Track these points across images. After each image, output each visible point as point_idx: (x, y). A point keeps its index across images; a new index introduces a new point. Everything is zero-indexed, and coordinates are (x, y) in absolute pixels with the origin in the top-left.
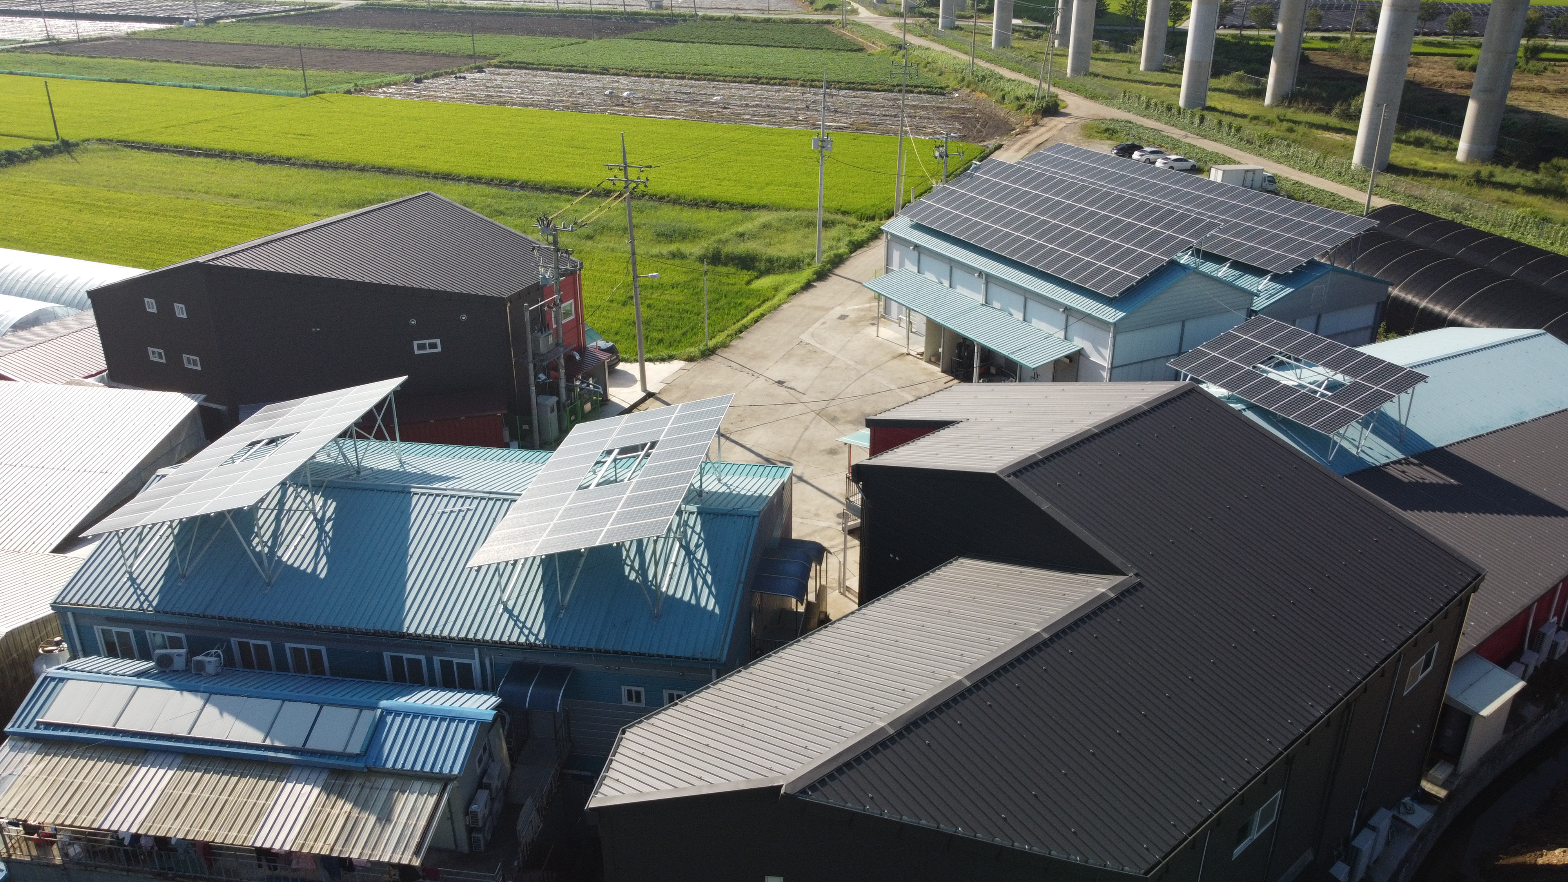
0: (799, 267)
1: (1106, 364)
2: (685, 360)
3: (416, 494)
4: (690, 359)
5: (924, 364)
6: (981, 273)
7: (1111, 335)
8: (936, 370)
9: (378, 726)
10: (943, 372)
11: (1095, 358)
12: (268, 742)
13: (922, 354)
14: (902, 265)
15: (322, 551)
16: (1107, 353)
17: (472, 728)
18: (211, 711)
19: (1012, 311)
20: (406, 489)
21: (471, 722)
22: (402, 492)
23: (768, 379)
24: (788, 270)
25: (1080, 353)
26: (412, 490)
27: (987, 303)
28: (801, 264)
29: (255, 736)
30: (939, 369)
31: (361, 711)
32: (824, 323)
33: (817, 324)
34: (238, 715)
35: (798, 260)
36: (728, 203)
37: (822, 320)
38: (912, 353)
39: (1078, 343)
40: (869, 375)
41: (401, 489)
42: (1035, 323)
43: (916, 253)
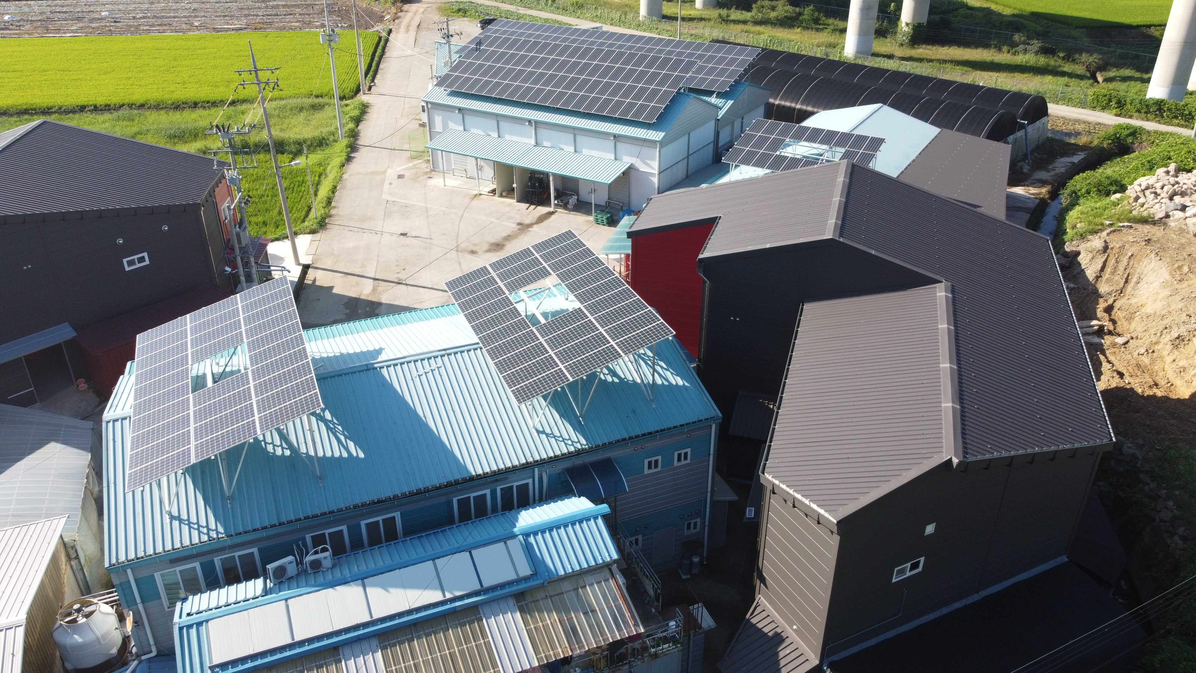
0: (327, 145)
1: (656, 172)
2: (309, 233)
3: (381, 368)
4: (313, 232)
5: (496, 198)
6: (530, 122)
7: (658, 150)
8: (513, 201)
9: (528, 549)
10: (518, 202)
11: (643, 168)
12: (448, 596)
13: (493, 191)
14: (445, 126)
15: (342, 438)
16: (655, 164)
17: (600, 521)
18: (374, 592)
19: (562, 146)
20: (370, 367)
21: (596, 518)
22: (368, 370)
23: (392, 234)
24: (318, 148)
25: (631, 168)
26: (376, 366)
27: (537, 144)
28: (328, 142)
29: (436, 596)
30: (515, 201)
31: (505, 542)
32: (391, 184)
33: (386, 186)
34: (404, 585)
35: (324, 139)
36: (208, 102)
37: (387, 182)
38: (482, 193)
39: (627, 161)
40: (465, 214)
41: (366, 368)
42: (585, 151)
43: (460, 116)
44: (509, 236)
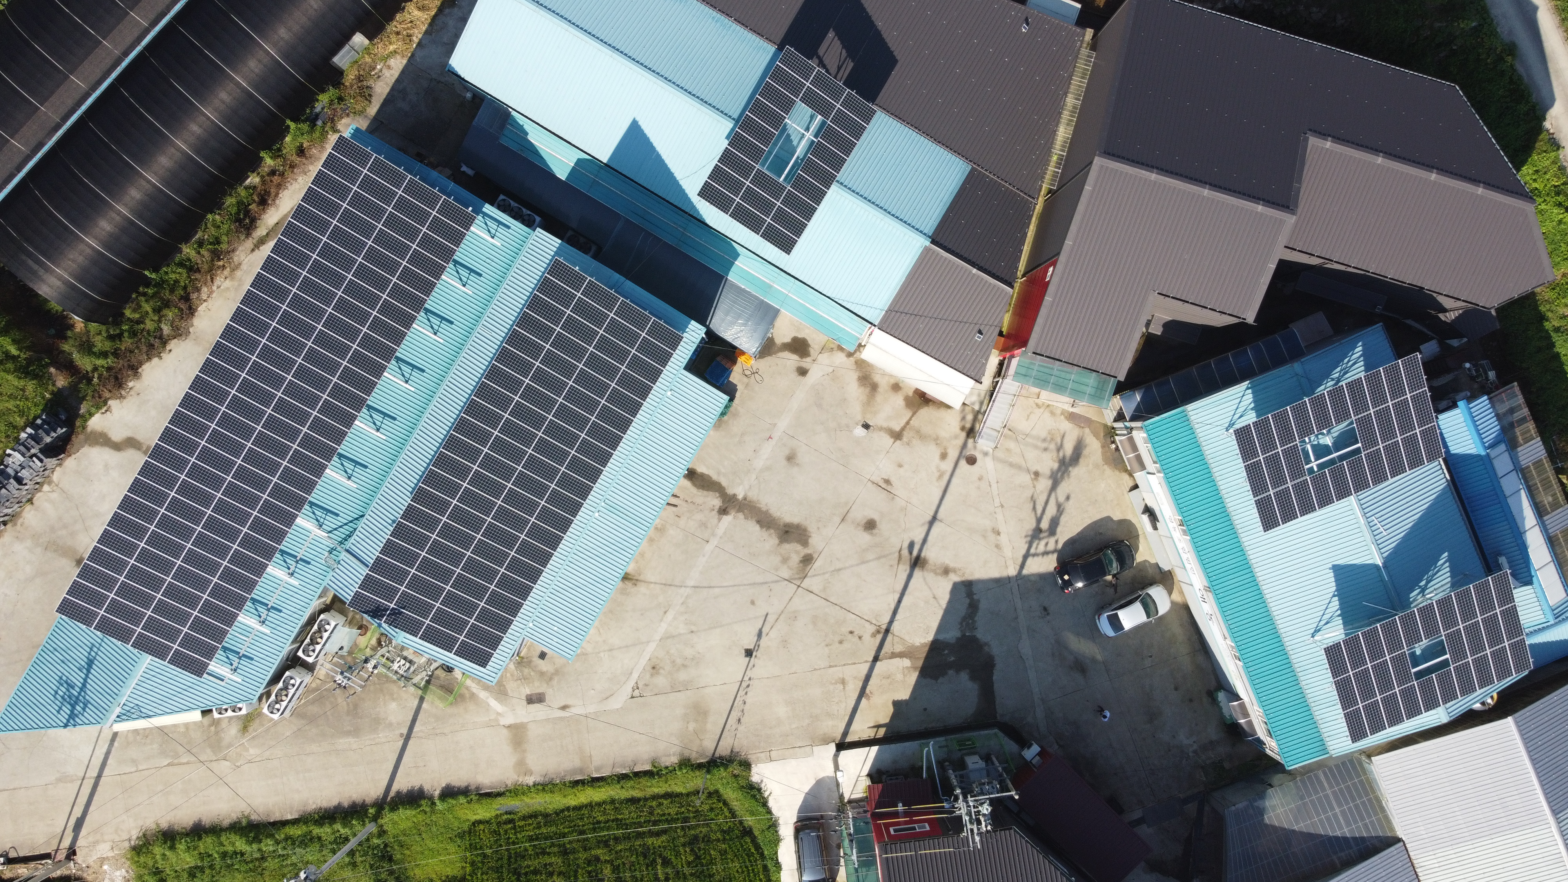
17: (1471, 406)
33: (571, 713)
37: (557, 715)
44: (758, 522)
